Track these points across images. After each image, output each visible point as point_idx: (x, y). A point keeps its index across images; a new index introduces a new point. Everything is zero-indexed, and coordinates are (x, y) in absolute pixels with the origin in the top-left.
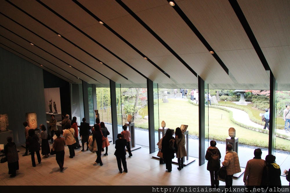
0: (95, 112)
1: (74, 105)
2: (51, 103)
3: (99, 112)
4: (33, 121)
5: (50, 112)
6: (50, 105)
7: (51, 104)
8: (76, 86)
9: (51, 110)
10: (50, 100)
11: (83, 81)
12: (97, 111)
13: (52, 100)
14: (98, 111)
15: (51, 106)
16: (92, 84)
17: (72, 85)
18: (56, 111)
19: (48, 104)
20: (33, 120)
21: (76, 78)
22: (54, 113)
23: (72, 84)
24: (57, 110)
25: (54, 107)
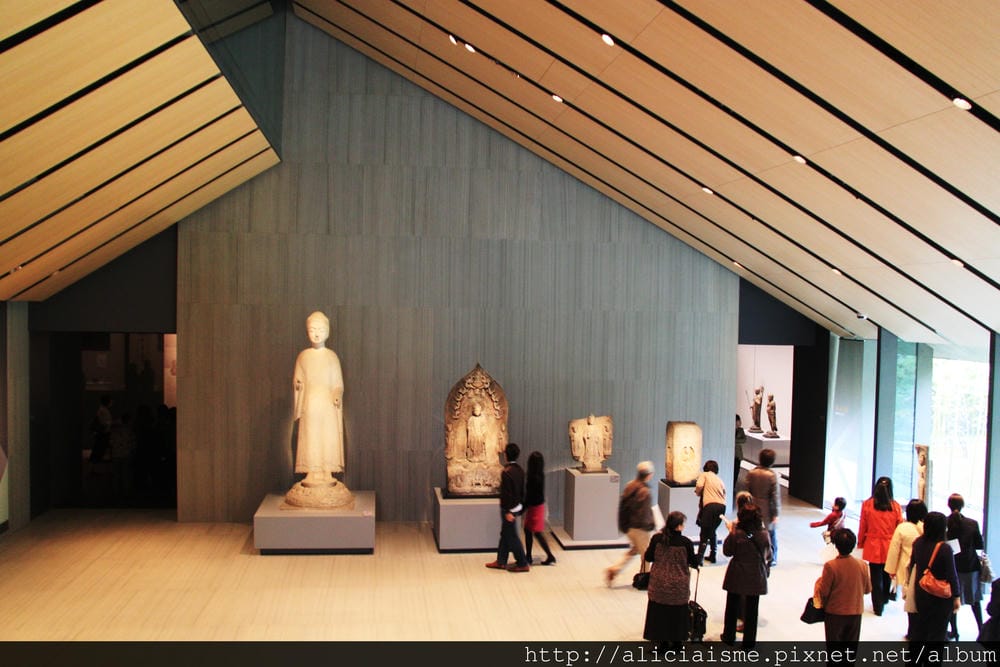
0: (916, 451)
1: (837, 413)
2: (761, 400)
3: (931, 457)
4: (686, 453)
5: (752, 430)
6: (756, 403)
7: (759, 402)
8: (853, 344)
9: (757, 423)
10: (758, 388)
11: (880, 328)
12: (922, 451)
13: (763, 388)
14: (928, 448)
15: (757, 408)
16: (917, 344)
17: (838, 341)
18: (774, 428)
19: (751, 399)
20: (688, 450)
21: (856, 315)
22: (765, 436)
23: (841, 339)
24: (778, 427)
25: (769, 413)
